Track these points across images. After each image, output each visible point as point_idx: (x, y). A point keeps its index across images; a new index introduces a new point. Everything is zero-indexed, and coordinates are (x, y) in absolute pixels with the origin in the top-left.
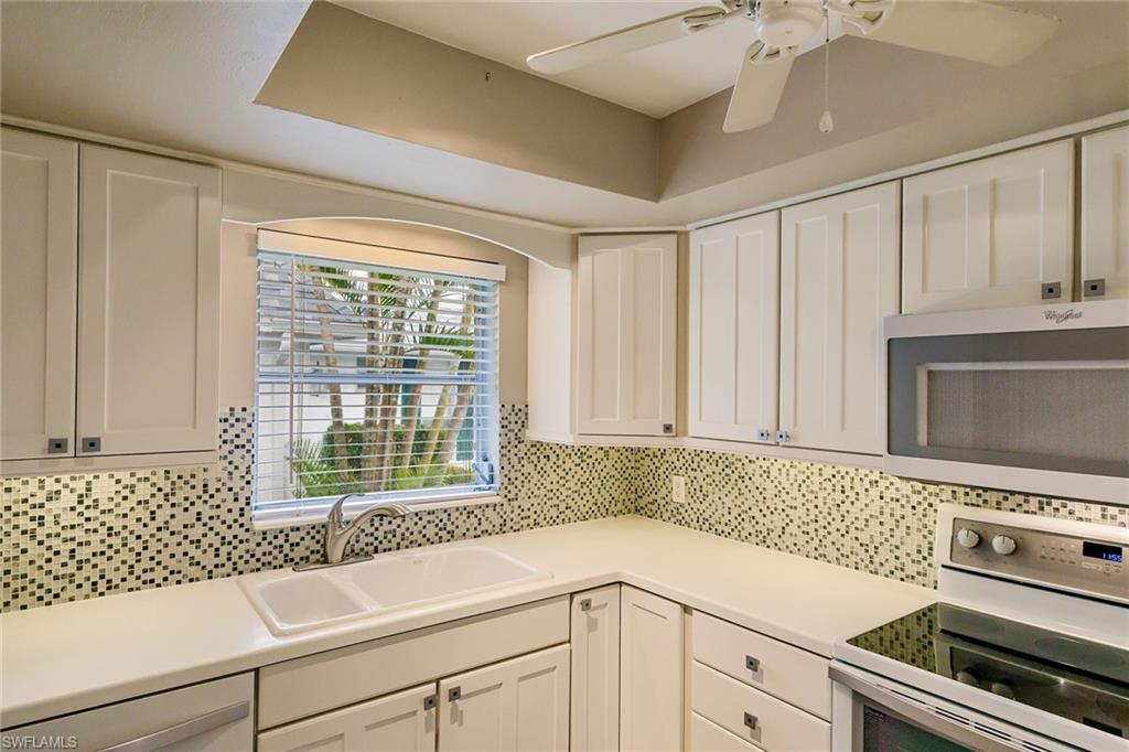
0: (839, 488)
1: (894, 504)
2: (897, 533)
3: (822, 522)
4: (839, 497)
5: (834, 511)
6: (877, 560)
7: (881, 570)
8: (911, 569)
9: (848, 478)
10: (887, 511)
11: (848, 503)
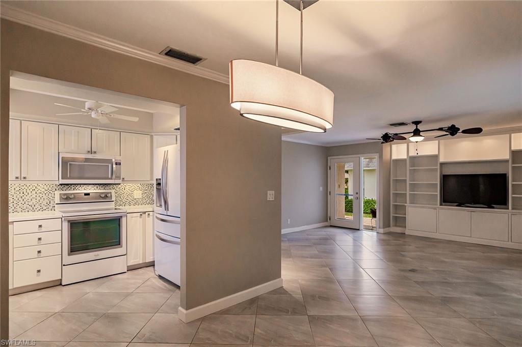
0: (22, 193)
1: (40, 194)
2: (41, 200)
3: (15, 202)
4: (22, 195)
5: (20, 199)
6: (35, 208)
7: (36, 210)
8: (45, 208)
9: (25, 190)
10: (38, 196)
11: (25, 196)
